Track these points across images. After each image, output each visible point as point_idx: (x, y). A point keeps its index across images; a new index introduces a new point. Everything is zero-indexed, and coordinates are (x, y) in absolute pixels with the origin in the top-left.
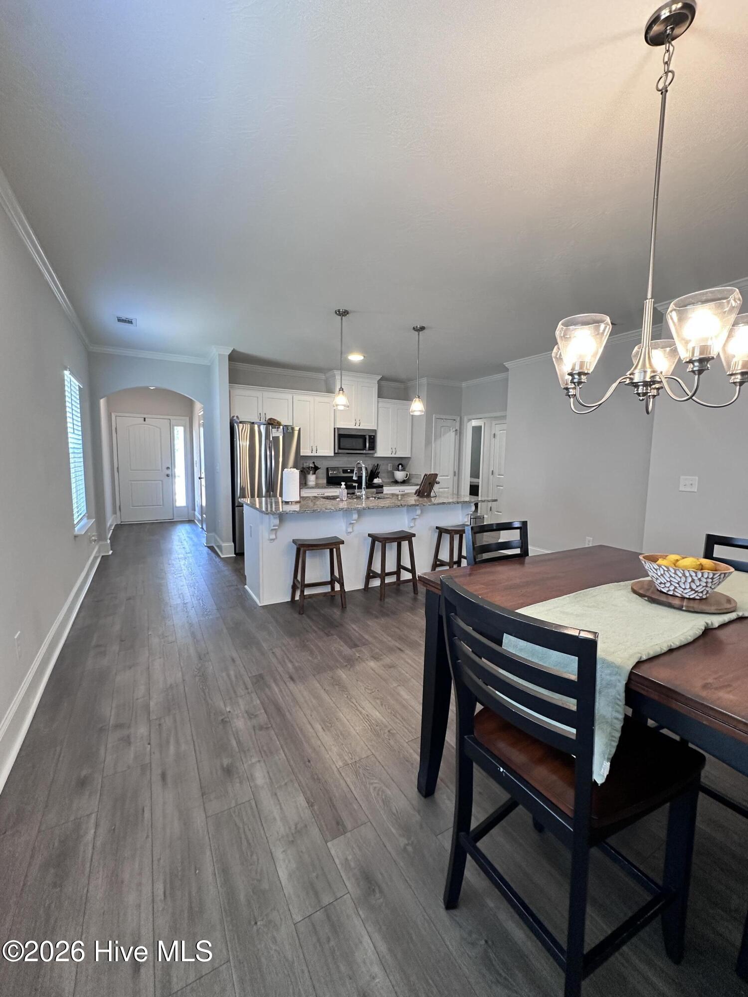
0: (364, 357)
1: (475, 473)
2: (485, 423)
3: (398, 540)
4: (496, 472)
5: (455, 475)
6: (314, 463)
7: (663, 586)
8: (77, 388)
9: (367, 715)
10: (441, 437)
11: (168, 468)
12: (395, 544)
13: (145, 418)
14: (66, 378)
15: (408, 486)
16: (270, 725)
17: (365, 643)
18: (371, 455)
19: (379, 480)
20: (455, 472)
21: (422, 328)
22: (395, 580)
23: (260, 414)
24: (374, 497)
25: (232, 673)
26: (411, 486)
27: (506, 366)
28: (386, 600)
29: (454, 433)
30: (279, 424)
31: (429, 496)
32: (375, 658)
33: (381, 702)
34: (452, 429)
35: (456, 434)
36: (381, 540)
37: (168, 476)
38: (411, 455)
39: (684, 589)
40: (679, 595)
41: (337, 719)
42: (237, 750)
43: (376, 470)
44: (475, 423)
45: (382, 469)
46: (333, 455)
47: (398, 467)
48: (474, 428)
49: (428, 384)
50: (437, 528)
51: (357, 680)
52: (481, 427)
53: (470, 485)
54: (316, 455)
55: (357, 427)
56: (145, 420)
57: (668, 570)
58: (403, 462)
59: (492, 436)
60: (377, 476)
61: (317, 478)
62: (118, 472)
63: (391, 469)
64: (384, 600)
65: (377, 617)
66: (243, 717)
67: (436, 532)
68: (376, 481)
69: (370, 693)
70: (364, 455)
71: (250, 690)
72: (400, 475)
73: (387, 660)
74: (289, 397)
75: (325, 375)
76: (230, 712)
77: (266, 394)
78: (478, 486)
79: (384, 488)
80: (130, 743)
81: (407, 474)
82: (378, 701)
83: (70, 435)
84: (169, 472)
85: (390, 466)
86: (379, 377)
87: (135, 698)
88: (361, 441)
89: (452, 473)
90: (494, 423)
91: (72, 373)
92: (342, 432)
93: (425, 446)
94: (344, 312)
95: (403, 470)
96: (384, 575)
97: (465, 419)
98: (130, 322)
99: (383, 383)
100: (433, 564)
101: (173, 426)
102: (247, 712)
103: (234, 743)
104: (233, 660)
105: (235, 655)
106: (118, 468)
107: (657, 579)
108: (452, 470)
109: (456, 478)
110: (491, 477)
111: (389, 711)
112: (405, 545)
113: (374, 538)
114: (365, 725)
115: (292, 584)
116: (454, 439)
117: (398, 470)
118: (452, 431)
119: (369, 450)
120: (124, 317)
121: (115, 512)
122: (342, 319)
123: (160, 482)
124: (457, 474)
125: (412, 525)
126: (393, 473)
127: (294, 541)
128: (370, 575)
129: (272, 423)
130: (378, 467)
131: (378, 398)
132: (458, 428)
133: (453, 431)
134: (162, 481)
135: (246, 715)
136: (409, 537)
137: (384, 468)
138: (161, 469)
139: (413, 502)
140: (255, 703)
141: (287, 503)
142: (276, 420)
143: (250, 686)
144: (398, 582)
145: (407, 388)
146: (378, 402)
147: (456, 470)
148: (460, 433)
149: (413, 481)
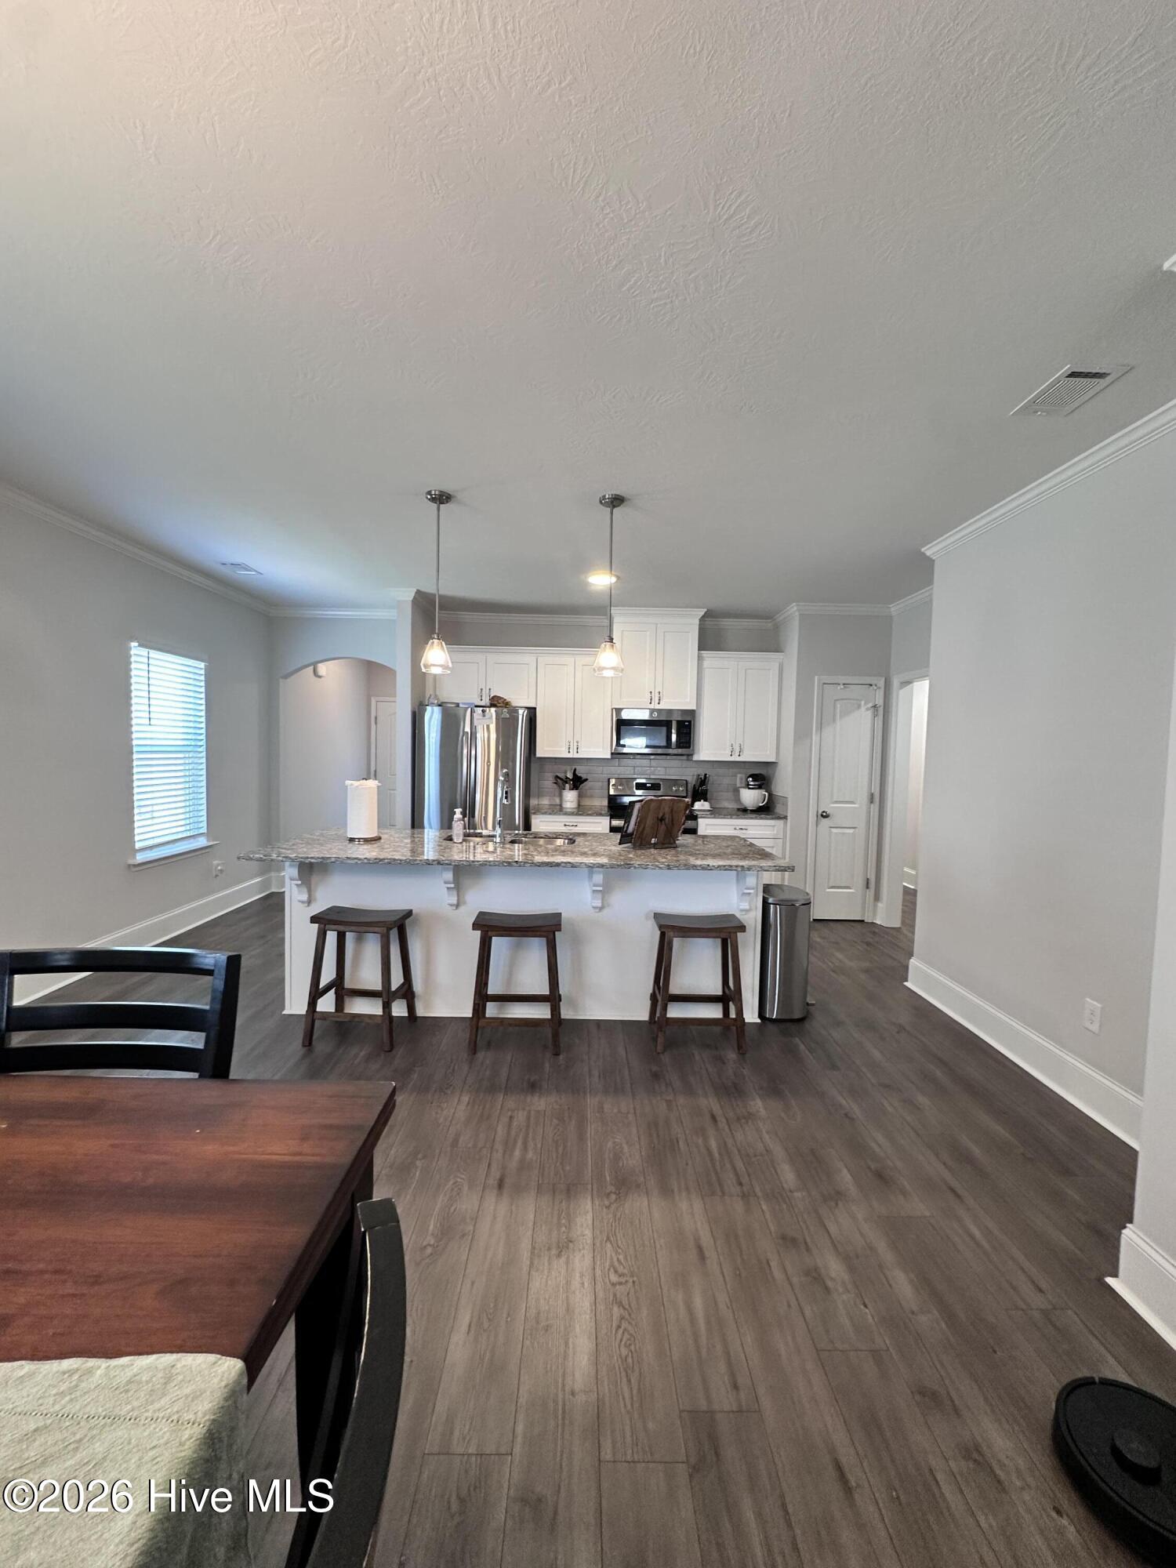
0: (618, 578)
5: (872, 801)
6: (573, 770)
10: (834, 720)
14: (133, 651)
18: (687, 758)
19: (703, 805)
20: (872, 795)
23: (482, 689)
26: (772, 819)
27: (928, 553)
29: (869, 713)
30: (507, 705)
34: (865, 704)
35: (875, 716)
38: (777, 759)
43: (702, 785)
45: (715, 783)
47: (754, 780)
49: (801, 615)
54: (577, 756)
55: (655, 706)
58: (759, 771)
60: (703, 797)
63: (737, 785)
72: (751, 797)
74: (531, 659)
81: (764, 795)
86: (702, 612)
88: (661, 731)
89: (864, 798)
92: (626, 716)
93: (795, 741)
97: (896, 682)
99: (709, 622)
108: (863, 787)
109: (875, 808)
116: (869, 725)
118: (863, 709)
119: (679, 747)
122: (439, 509)
124: (876, 798)
125: (597, 903)
128: (483, 994)
130: (709, 779)
131: (700, 649)
132: (880, 701)
133: (867, 709)
142: (501, 698)
145: (777, 628)
146: (700, 658)
147: (876, 791)
148: (884, 713)
149: (779, 809)
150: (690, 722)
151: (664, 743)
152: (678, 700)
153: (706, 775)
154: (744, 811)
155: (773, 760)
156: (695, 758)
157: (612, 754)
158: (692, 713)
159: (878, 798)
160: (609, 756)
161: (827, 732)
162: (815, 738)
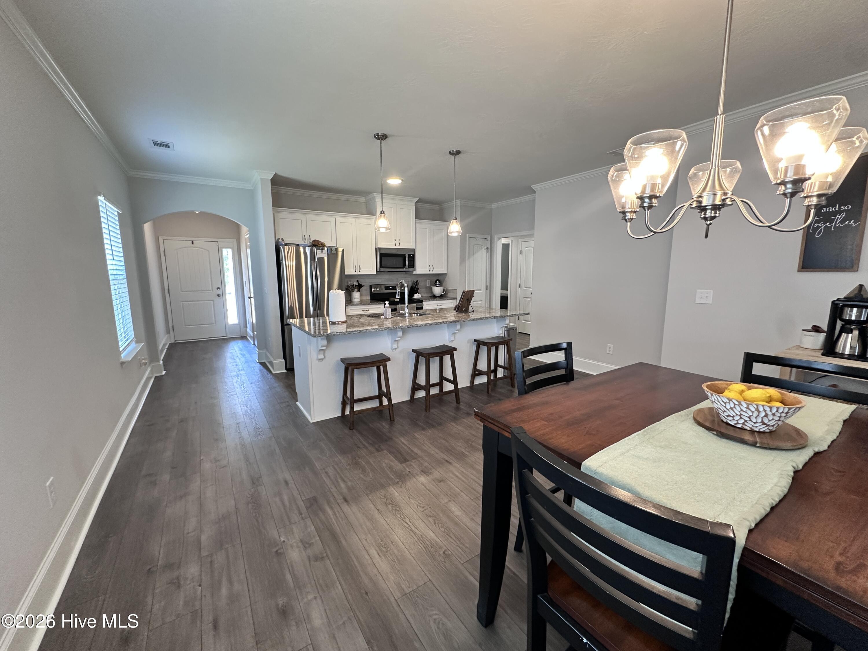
0: (402, 180)
1: (505, 286)
2: (512, 241)
3: (441, 355)
4: (523, 285)
5: (487, 289)
6: (358, 281)
7: (731, 418)
8: (116, 214)
9: (421, 536)
10: (474, 254)
11: (218, 288)
12: (438, 359)
13: (193, 241)
14: (100, 204)
15: (446, 300)
16: (325, 555)
17: (415, 457)
18: (410, 273)
19: (418, 296)
20: (487, 286)
21: (458, 152)
22: (439, 392)
23: (305, 236)
24: (416, 313)
25: (286, 498)
26: (448, 300)
27: (533, 188)
28: (432, 411)
29: (485, 251)
30: (323, 245)
31: (466, 311)
32: (425, 472)
33: (434, 520)
34: (484, 247)
35: (487, 252)
36: (425, 355)
37: (219, 295)
38: (447, 272)
39: (756, 423)
40: (748, 429)
41: (392, 542)
42: (292, 585)
43: (416, 286)
44: (504, 241)
45: (421, 285)
46: (376, 273)
47: (436, 283)
48: (503, 245)
49: (461, 206)
50: (475, 341)
51: (409, 498)
52: (509, 244)
53: (501, 297)
54: (359, 273)
55: (397, 247)
56: (193, 243)
57: (740, 404)
58: (440, 278)
59: (519, 252)
60: (417, 292)
61: (361, 295)
62: (169, 292)
63: (429, 285)
64: (429, 411)
65: (423, 429)
66: (298, 547)
67: (474, 344)
68: (416, 296)
69: (423, 511)
70: (404, 273)
71: (303, 515)
72: (437, 290)
73: (436, 474)
74: (332, 219)
75: (365, 198)
76: (284, 541)
77: (309, 217)
78: (507, 297)
79: (423, 302)
80: (179, 586)
81: (444, 289)
82: (431, 519)
83: (109, 262)
84: (220, 292)
85: (428, 282)
86: (417, 200)
87: (186, 532)
88: (401, 259)
89: (485, 287)
90: (520, 240)
91: (107, 198)
92: (383, 252)
93: (460, 263)
94: (383, 136)
95: (440, 285)
96: (428, 386)
97: (496, 237)
98: (167, 146)
99: (420, 205)
100: (472, 374)
101: (222, 248)
102: (301, 541)
103: (289, 577)
104: (286, 483)
105: (288, 477)
106: (169, 290)
107: (725, 411)
108: (485, 283)
109: (488, 291)
110: (519, 289)
111: (443, 529)
112: (447, 359)
113: (418, 353)
114: (420, 547)
115: (341, 400)
116: (485, 257)
117: (436, 285)
118: (483, 249)
119: (409, 268)
120: (160, 140)
121: (168, 332)
122: (381, 143)
123: (212, 302)
124: (489, 288)
125: (452, 338)
126: (431, 289)
127: (343, 360)
128: (415, 387)
129: (316, 245)
130: (418, 283)
131: (416, 219)
132: (489, 246)
133: (485, 249)
135: (300, 544)
136: (450, 351)
137: (423, 284)
138: (211, 290)
139: (453, 319)
140: (309, 530)
141: (334, 323)
142: (320, 242)
143: (304, 510)
144: (441, 393)
145: (442, 210)
146: (416, 223)
147: (488, 284)
148: (491, 251)
149: (450, 295)
150: (413, 255)
151: (401, 266)
152: (406, 244)
153: (417, 281)
154: (434, 297)
155: (446, 273)
156: (415, 273)
157: (377, 271)
158: (414, 250)
160: (375, 273)
161: (472, 259)
162: (466, 261)
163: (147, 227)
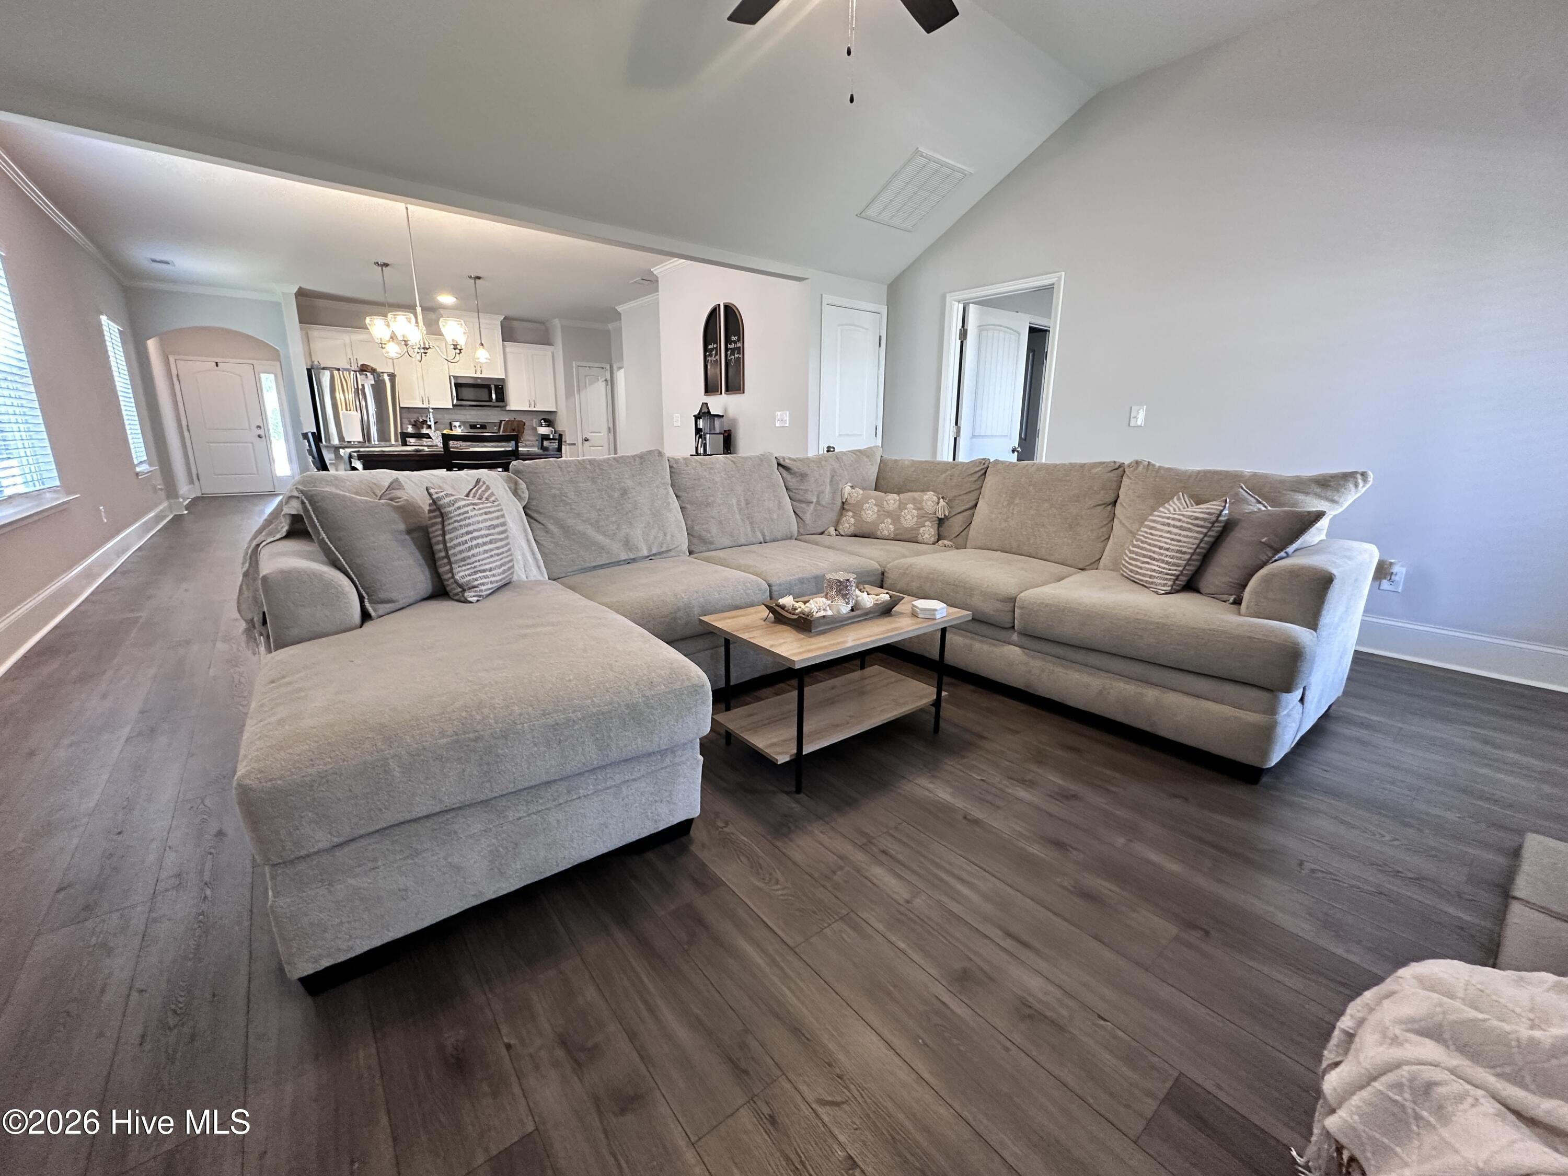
0: (456, 298)
5: (609, 431)
8: (117, 331)
10: (586, 387)
11: (259, 427)
13: (217, 363)
14: (103, 323)
20: (609, 428)
21: (478, 278)
23: (350, 359)
27: (619, 310)
29: (604, 383)
30: (374, 370)
34: (601, 378)
35: (607, 385)
37: (260, 436)
38: (557, 408)
45: (524, 423)
47: (540, 422)
49: (562, 326)
54: (429, 406)
55: (479, 375)
56: (217, 366)
58: (548, 417)
62: (188, 430)
70: (499, 409)
81: (552, 431)
83: (116, 379)
84: (261, 432)
86: (502, 318)
88: (484, 391)
89: (605, 430)
91: (109, 318)
92: (460, 381)
93: (566, 398)
94: (384, 265)
95: (549, 425)
97: (614, 367)
98: (167, 263)
99: (507, 324)
101: (259, 373)
106: (188, 426)
108: (605, 424)
109: (611, 435)
116: (604, 391)
117: (541, 425)
118: (600, 381)
119: (500, 401)
120: (158, 258)
121: (191, 482)
122: (383, 271)
123: (250, 445)
129: (364, 369)
131: (503, 340)
132: (608, 378)
133: (602, 381)
134: (252, 443)
138: (248, 428)
142: (369, 366)
145: (547, 330)
146: (504, 347)
147: (611, 426)
148: (611, 383)
150: (502, 386)
151: (487, 399)
152: (493, 372)
153: (516, 419)
155: (555, 410)
156: (508, 408)
157: (454, 405)
158: (503, 380)
159: (613, 430)
160: (451, 407)
161: (583, 393)
162: (577, 396)
163: (152, 345)
